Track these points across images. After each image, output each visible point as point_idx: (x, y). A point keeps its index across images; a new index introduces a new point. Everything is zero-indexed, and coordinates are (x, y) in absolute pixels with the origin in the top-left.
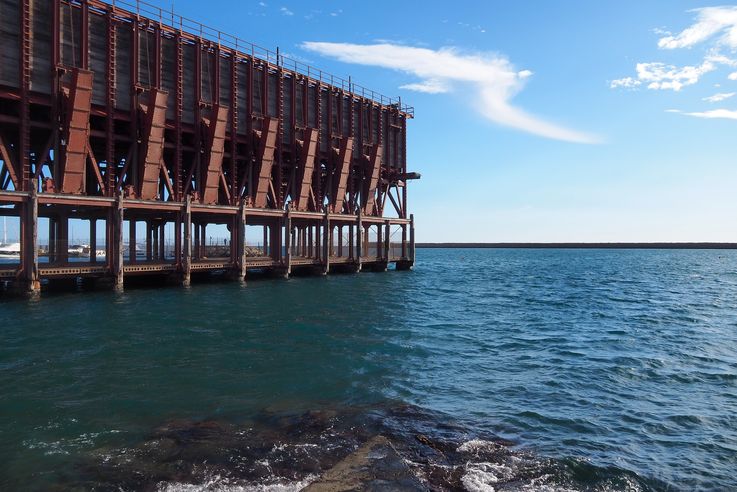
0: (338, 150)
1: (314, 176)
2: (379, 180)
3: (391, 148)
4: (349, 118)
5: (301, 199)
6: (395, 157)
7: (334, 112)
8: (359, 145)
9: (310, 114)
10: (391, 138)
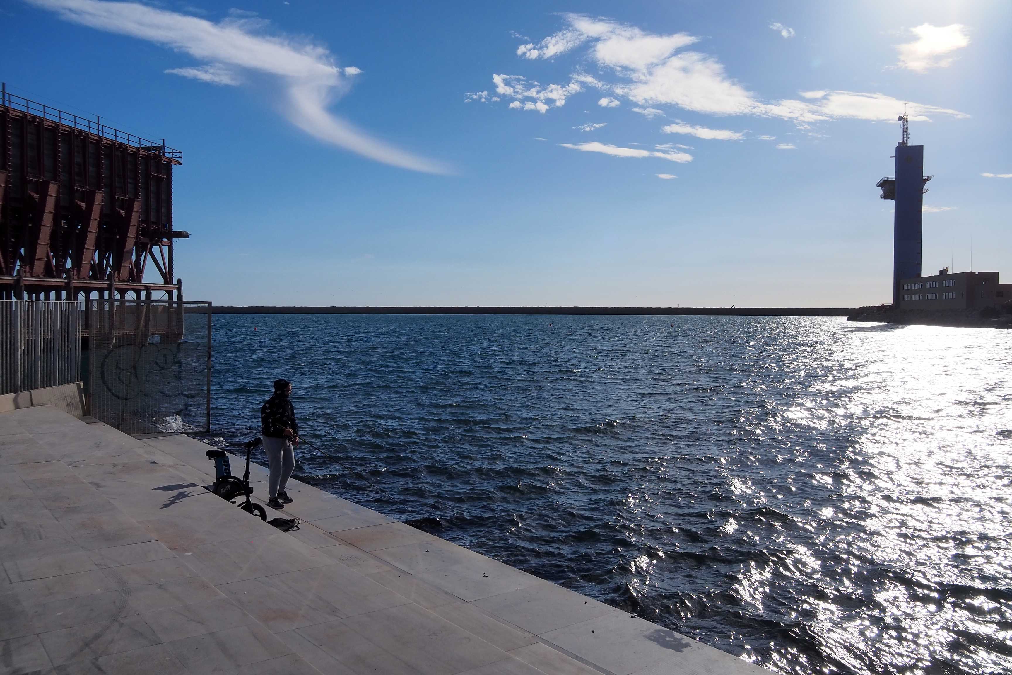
0: (83, 204)
1: (53, 236)
2: (137, 238)
3: (153, 201)
4: (98, 166)
5: (36, 263)
6: (158, 211)
7: (78, 159)
8: (111, 199)
9: (47, 162)
10: (153, 189)
